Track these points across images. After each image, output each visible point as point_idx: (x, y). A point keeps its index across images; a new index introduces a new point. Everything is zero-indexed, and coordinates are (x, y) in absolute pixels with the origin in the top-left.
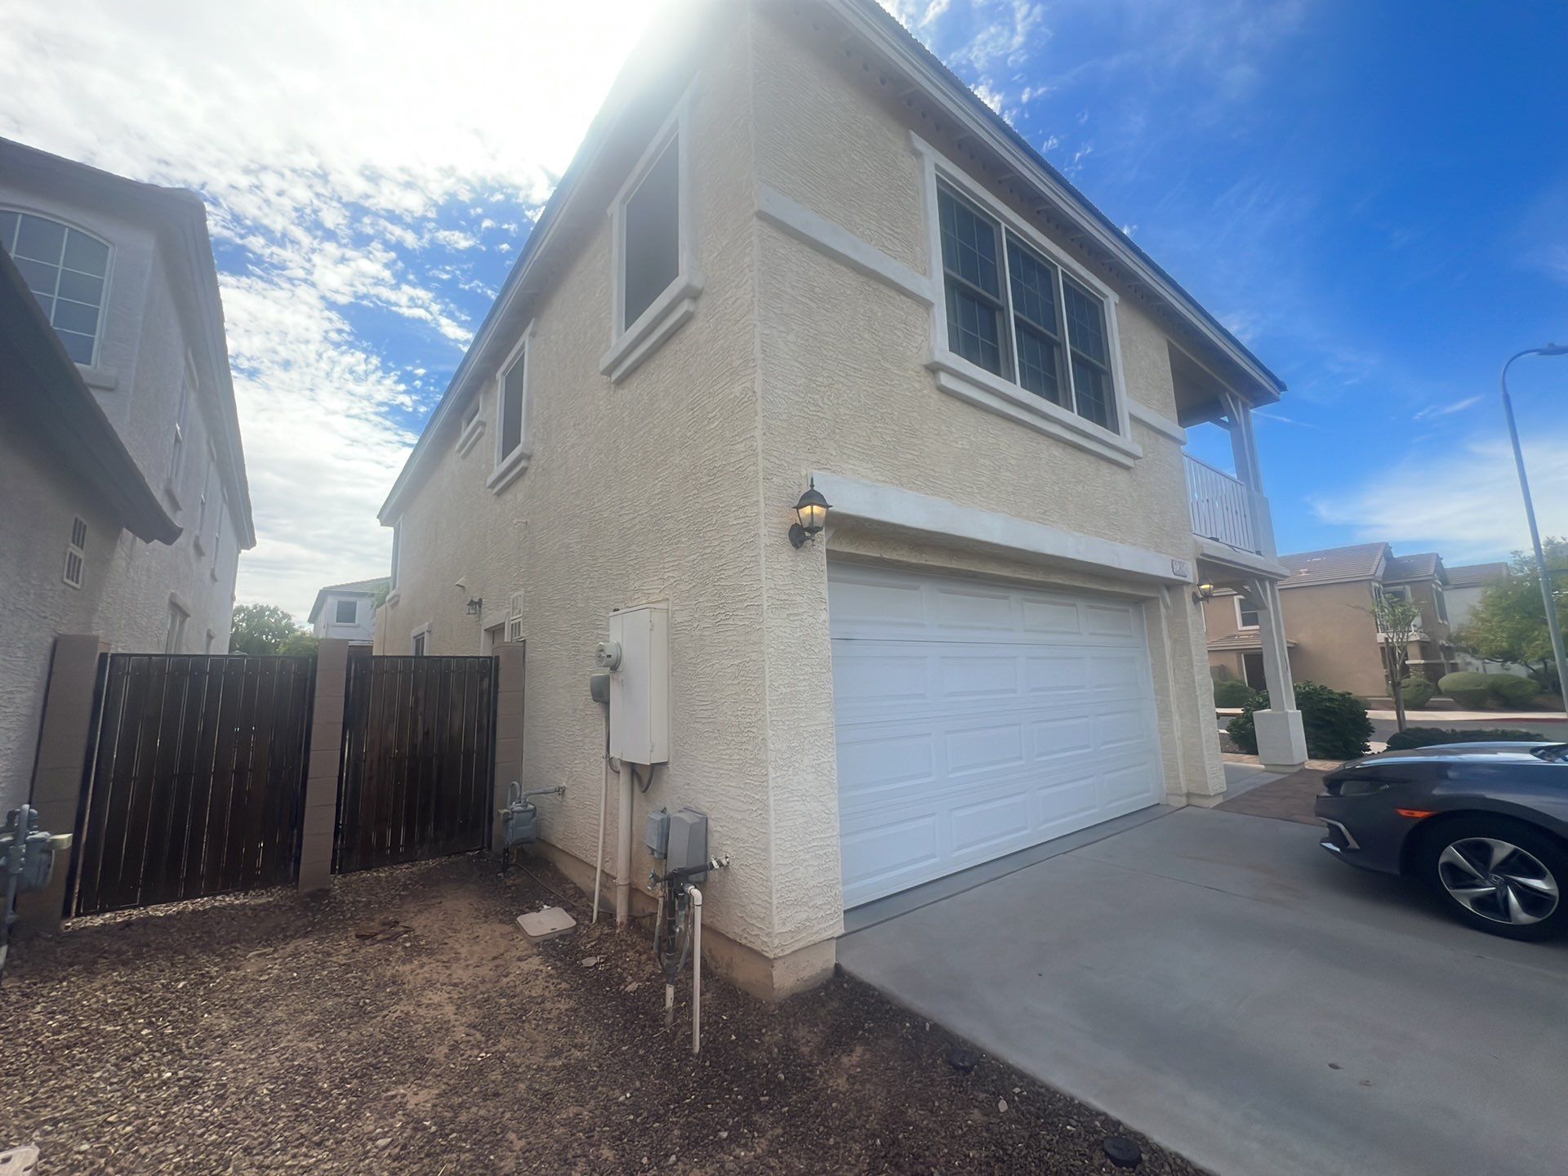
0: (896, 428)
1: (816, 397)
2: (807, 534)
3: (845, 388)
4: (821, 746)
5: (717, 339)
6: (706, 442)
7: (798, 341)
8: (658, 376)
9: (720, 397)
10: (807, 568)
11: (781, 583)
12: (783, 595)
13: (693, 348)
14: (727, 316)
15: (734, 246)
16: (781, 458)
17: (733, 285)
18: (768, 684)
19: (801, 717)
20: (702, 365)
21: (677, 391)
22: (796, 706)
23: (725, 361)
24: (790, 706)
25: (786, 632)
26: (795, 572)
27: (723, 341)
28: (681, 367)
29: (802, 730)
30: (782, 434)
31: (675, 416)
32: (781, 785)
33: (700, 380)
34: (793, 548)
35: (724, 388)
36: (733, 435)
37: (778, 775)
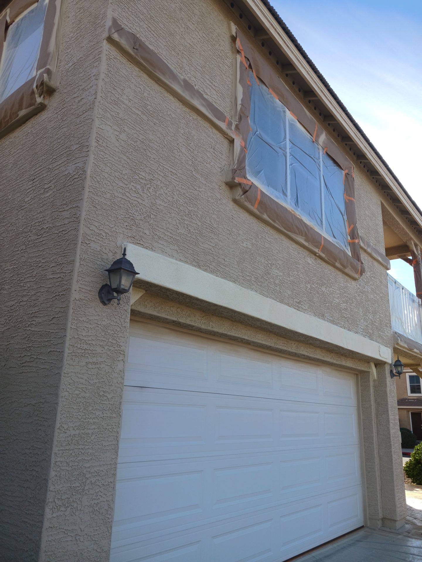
0: (199, 224)
1: (138, 187)
2: (115, 294)
3: (162, 185)
4: (101, 486)
5: (61, 128)
6: (39, 207)
7: (129, 140)
8: (10, 151)
9: (57, 172)
10: (111, 323)
11: (84, 334)
12: (84, 345)
13: (42, 132)
14: (72, 111)
15: (86, 60)
16: (101, 228)
17: (81, 88)
18: (58, 425)
19: (86, 458)
20: (47, 146)
21: (23, 164)
22: (83, 447)
23: (65, 145)
24: (76, 447)
25: (82, 378)
26: (100, 326)
27: (65, 129)
28: (29, 146)
29: (85, 471)
30: (105, 209)
31: (17, 184)
32: (55, 526)
33: (43, 157)
34: (101, 305)
35: (60, 166)
36: (62, 204)
37: (54, 515)
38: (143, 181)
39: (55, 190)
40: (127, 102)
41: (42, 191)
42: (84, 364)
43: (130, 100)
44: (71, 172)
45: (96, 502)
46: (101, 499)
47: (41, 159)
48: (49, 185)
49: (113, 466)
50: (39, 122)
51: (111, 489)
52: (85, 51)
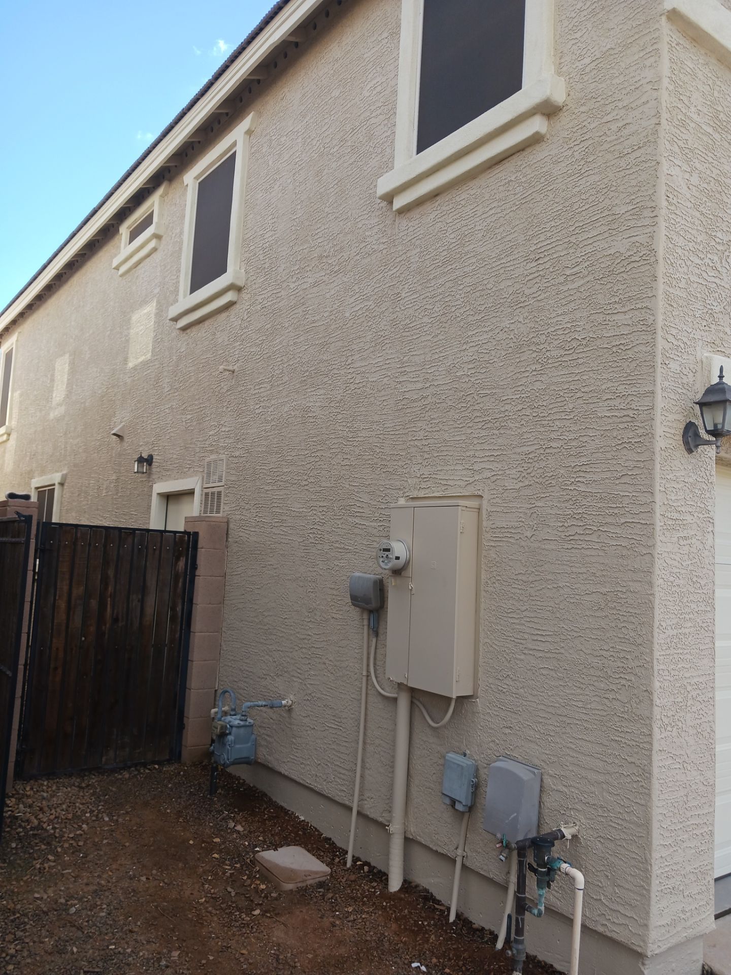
2: (711, 438)
4: (702, 702)
5: (586, 174)
6: (560, 305)
7: (701, 183)
8: (474, 210)
9: (589, 249)
10: (698, 479)
11: (673, 498)
12: (675, 513)
13: (541, 181)
14: (606, 146)
15: (624, 53)
16: (679, 337)
17: (620, 105)
18: (656, 624)
19: (686, 666)
20: (557, 205)
21: (508, 233)
22: (681, 652)
23: (600, 204)
24: (676, 652)
25: (675, 560)
26: (687, 485)
27: (597, 178)
28: (517, 203)
29: (686, 682)
30: (681, 306)
31: (503, 265)
32: (665, 749)
33: (553, 223)
34: (686, 453)
35: (595, 239)
36: (610, 302)
37: (663, 736)
38: (720, 248)
39: (590, 278)
40: (695, 117)
41: (562, 279)
42: (676, 539)
43: (699, 112)
44: (622, 250)
45: (698, 721)
46: (704, 719)
47: (548, 225)
48: (575, 270)
49: (712, 677)
50: (532, 163)
51: (711, 707)
52: (618, 36)
